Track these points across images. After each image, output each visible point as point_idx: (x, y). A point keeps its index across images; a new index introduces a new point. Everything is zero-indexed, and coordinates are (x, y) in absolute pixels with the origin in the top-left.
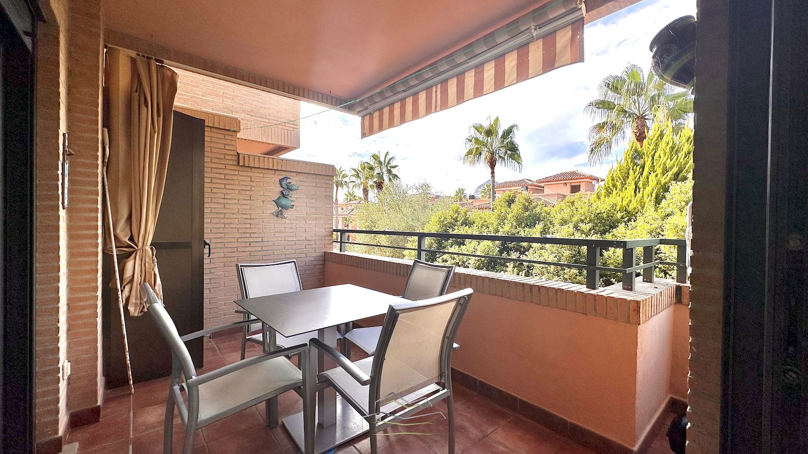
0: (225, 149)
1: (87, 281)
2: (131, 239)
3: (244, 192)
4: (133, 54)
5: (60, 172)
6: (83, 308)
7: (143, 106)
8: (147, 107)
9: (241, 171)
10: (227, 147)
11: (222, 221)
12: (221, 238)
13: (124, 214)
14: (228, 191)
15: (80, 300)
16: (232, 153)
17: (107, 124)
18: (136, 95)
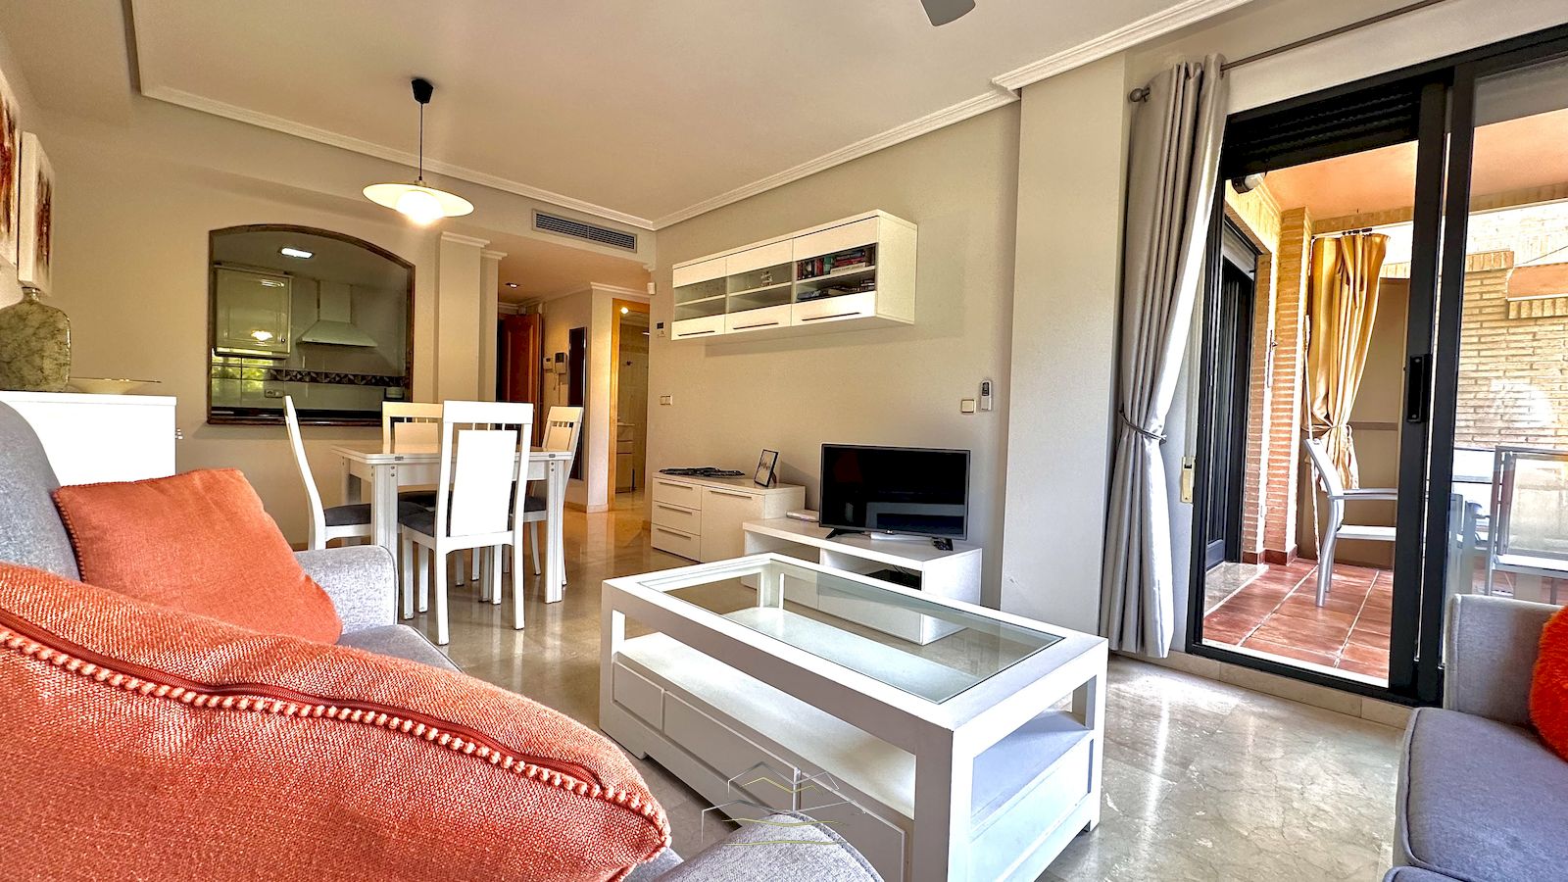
0: (1482, 299)
1: (1282, 446)
2: (1327, 417)
3: (1515, 359)
4: (1338, 235)
5: (1267, 360)
6: (1279, 468)
7: (1346, 287)
8: (1348, 284)
9: (1512, 327)
10: (1485, 296)
11: (1472, 403)
12: (1468, 426)
13: (1321, 391)
14: (1483, 360)
15: (1277, 461)
16: (1498, 302)
17: (1310, 311)
18: (1338, 276)
